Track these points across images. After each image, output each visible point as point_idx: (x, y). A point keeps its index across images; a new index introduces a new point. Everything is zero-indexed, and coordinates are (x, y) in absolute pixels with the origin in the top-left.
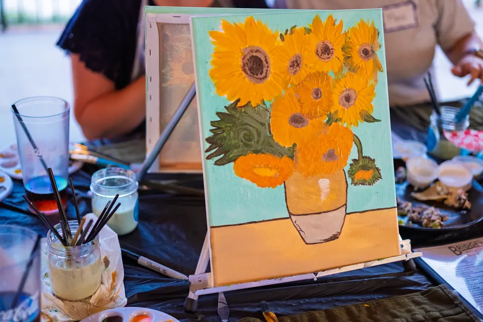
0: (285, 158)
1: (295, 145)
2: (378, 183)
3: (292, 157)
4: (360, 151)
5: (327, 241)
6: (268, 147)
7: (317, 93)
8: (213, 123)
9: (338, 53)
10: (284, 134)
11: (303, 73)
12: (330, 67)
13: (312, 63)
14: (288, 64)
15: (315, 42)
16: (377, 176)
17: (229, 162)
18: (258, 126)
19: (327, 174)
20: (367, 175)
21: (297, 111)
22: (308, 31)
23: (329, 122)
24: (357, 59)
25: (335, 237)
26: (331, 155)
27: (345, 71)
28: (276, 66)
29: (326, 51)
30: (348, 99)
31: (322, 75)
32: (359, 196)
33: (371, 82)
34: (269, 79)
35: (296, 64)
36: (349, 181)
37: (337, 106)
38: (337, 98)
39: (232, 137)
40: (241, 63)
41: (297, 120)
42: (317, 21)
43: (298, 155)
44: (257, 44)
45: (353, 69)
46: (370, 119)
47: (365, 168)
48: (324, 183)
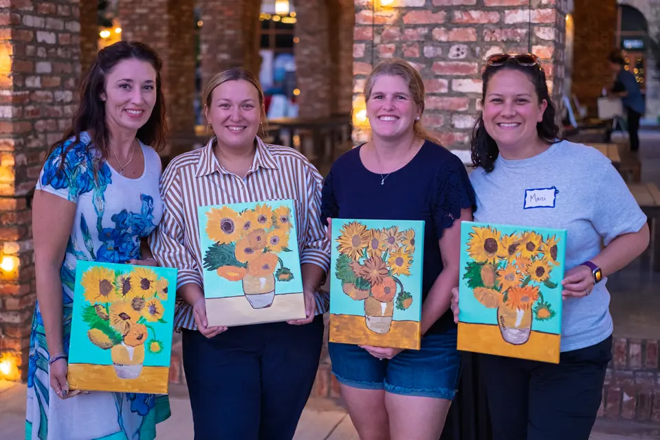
0: (242, 268)
1: (247, 262)
2: (292, 280)
3: (246, 267)
4: (282, 265)
5: (264, 307)
6: (234, 263)
7: (259, 238)
8: (206, 252)
9: (269, 220)
10: (241, 257)
11: (251, 229)
12: (264, 226)
13: (255, 225)
14: (243, 225)
15: (257, 215)
16: (291, 277)
17: (214, 269)
18: (228, 253)
19: (264, 276)
20: (287, 276)
21: (248, 246)
22: (253, 210)
23: (265, 252)
24: (279, 222)
25: (269, 306)
26: (266, 267)
27: (273, 228)
28: (238, 226)
29: (263, 219)
30: (275, 241)
31: (261, 230)
32: (281, 286)
33: (287, 233)
34: (234, 232)
35: (247, 225)
36: (276, 279)
37: (269, 244)
38: (269, 240)
39: (216, 258)
40: (220, 225)
41: (248, 251)
42: (258, 207)
43: (250, 267)
44: (229, 217)
45: (277, 227)
46: (286, 250)
47: (284, 273)
48: (263, 280)
